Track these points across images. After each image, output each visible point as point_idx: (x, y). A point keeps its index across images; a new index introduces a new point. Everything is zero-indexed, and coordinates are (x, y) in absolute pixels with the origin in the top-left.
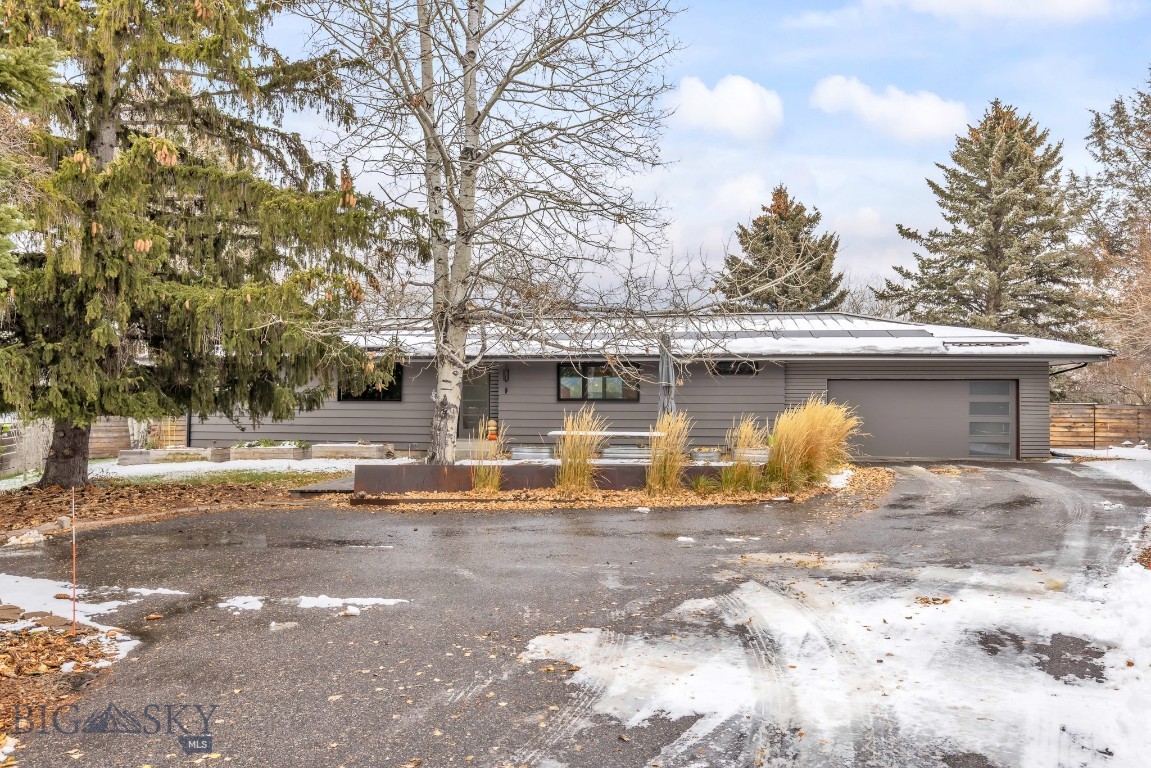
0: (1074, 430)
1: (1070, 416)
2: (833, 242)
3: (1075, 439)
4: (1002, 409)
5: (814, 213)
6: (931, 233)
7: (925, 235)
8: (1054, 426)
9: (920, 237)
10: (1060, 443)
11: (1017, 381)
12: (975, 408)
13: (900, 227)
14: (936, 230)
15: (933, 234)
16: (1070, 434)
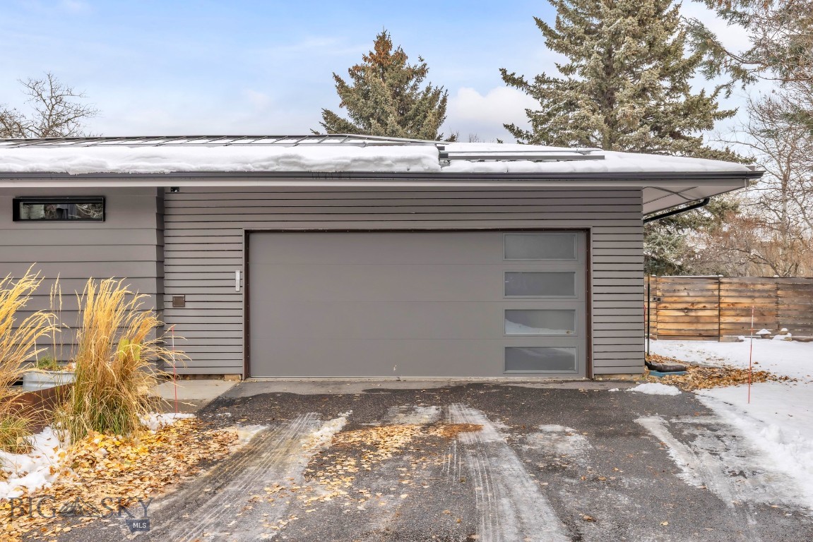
0: (693, 314)
1: (686, 294)
2: (441, 97)
3: (693, 327)
4: (561, 283)
5: (420, 65)
6: (537, 78)
7: (532, 82)
8: (666, 308)
9: (526, 84)
10: (673, 333)
11: (587, 231)
12: (516, 284)
13: (504, 71)
14: (543, 75)
15: (541, 79)
16: (687, 319)
